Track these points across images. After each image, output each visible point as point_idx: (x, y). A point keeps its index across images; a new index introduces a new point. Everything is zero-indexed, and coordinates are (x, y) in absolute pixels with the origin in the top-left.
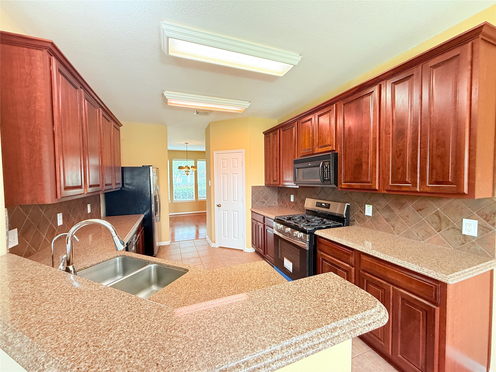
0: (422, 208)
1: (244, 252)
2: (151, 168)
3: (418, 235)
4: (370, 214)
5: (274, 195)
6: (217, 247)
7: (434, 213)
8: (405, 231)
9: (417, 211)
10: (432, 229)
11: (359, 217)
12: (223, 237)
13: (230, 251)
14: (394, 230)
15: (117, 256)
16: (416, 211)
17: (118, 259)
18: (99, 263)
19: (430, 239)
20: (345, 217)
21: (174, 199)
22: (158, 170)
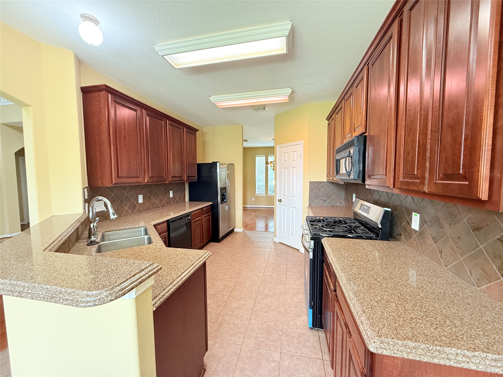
0: (481, 226)
1: (300, 252)
2: (218, 163)
3: (471, 274)
4: (417, 229)
5: (339, 193)
6: (278, 242)
7: (498, 239)
8: (455, 263)
9: (473, 231)
10: (493, 268)
11: (406, 230)
12: (282, 233)
13: (287, 248)
14: (441, 258)
15: (143, 227)
16: (471, 231)
17: (143, 228)
18: (130, 229)
19: (489, 286)
20: (380, 227)
21: (269, 193)
22: (234, 165)
